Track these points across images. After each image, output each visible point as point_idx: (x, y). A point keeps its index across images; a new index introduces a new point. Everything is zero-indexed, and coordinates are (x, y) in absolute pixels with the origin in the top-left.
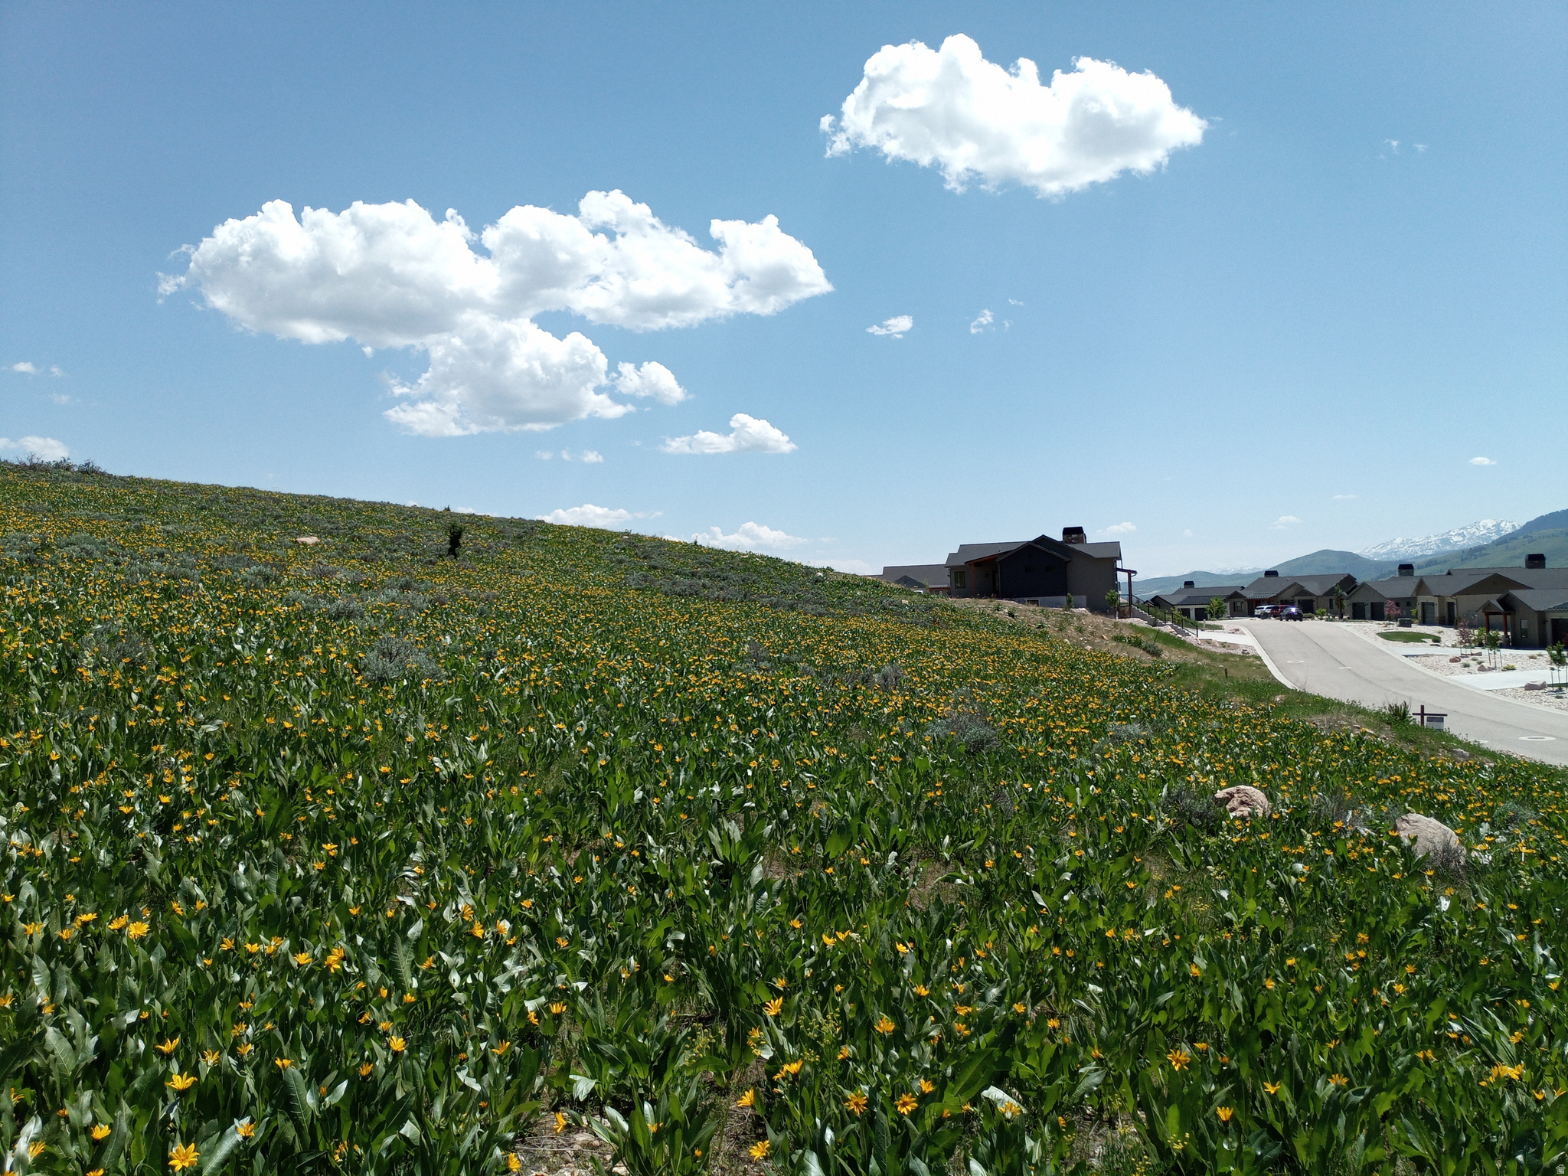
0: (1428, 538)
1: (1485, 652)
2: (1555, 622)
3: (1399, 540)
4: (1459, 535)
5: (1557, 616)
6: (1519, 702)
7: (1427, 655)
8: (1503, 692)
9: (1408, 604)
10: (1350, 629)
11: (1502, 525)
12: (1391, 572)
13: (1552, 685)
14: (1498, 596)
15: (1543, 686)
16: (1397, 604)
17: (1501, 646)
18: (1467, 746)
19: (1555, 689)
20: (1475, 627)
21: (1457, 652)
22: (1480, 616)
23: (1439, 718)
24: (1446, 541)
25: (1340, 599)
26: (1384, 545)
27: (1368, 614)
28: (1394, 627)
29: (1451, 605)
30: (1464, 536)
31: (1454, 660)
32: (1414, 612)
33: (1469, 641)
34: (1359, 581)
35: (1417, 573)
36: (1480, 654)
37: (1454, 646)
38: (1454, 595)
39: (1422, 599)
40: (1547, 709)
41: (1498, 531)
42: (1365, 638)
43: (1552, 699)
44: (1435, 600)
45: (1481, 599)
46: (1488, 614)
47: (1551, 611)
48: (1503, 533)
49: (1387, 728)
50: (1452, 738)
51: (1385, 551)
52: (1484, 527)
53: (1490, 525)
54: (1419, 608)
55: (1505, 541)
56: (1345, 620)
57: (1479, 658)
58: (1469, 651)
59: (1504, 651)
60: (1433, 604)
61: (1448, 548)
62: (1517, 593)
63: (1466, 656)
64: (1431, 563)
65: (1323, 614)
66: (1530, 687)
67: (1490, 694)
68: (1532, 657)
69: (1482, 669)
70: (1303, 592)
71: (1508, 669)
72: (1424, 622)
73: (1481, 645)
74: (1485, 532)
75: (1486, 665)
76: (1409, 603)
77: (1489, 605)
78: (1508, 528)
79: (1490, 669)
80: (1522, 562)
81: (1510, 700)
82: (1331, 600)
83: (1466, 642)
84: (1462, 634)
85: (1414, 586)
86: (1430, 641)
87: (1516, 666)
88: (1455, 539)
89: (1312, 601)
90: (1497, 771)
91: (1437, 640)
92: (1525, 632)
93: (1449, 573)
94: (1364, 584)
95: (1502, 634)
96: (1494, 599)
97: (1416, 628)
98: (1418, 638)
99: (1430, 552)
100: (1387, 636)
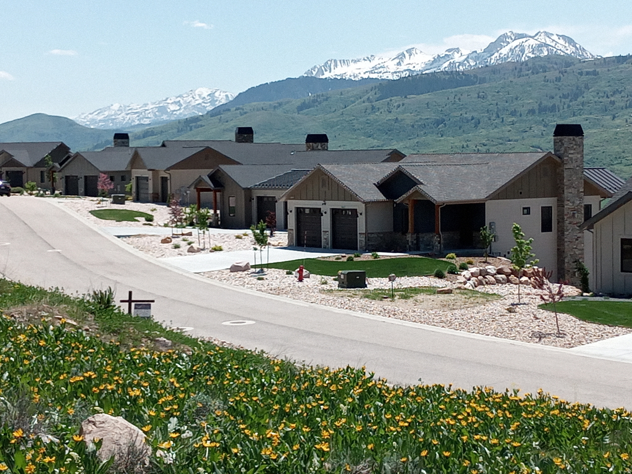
0: (146, 105)
1: (195, 231)
2: (260, 199)
3: (116, 106)
4: (175, 103)
5: (261, 193)
6: (225, 285)
7: (139, 236)
8: (210, 275)
9: (123, 178)
10: (60, 206)
11: (217, 94)
12: (107, 142)
13: (255, 267)
14: (209, 171)
15: (246, 268)
16: (112, 179)
17: (211, 226)
18: (170, 334)
19: (258, 270)
20: (186, 205)
21: (168, 232)
22: (192, 192)
23: (146, 305)
24: (162, 109)
25: (52, 171)
26: (100, 111)
27: (82, 189)
28: (108, 204)
29: (164, 180)
30: (180, 105)
31: (165, 241)
32: (128, 186)
33: (180, 220)
34: (73, 151)
35: (133, 144)
36: (190, 234)
37: (166, 225)
38: (168, 169)
39: (136, 173)
40: (249, 292)
41: (212, 102)
42: (76, 216)
43: (254, 280)
44: (149, 174)
45: (192, 175)
46: (199, 190)
47: (256, 187)
48: (218, 104)
49: (91, 318)
50: (157, 326)
51: (101, 117)
52: (200, 95)
53: (205, 95)
54: (133, 182)
55: (217, 112)
56: (56, 196)
57: (190, 239)
58: (179, 231)
59: (213, 231)
60: (147, 179)
61: (165, 117)
62: (226, 168)
63: (176, 236)
64: (147, 134)
65: (32, 189)
66: (235, 269)
67: (198, 277)
68: (238, 237)
69: (191, 250)
70: (11, 162)
71: (215, 250)
72: (137, 200)
73: (192, 224)
74: (200, 101)
75: (195, 246)
76: (124, 176)
77: (200, 180)
78: (222, 99)
79: (199, 250)
80: (232, 136)
81: (216, 282)
82: (42, 172)
83: (178, 222)
84: (175, 213)
85: (129, 158)
86: (142, 220)
87: (224, 247)
88: (172, 107)
89: (21, 173)
90: (194, 359)
91: (149, 219)
92: (232, 210)
93: (163, 145)
94: (77, 155)
95: (212, 212)
96: (204, 173)
97: (130, 206)
98: (130, 216)
99: (147, 121)
100: (99, 214)
